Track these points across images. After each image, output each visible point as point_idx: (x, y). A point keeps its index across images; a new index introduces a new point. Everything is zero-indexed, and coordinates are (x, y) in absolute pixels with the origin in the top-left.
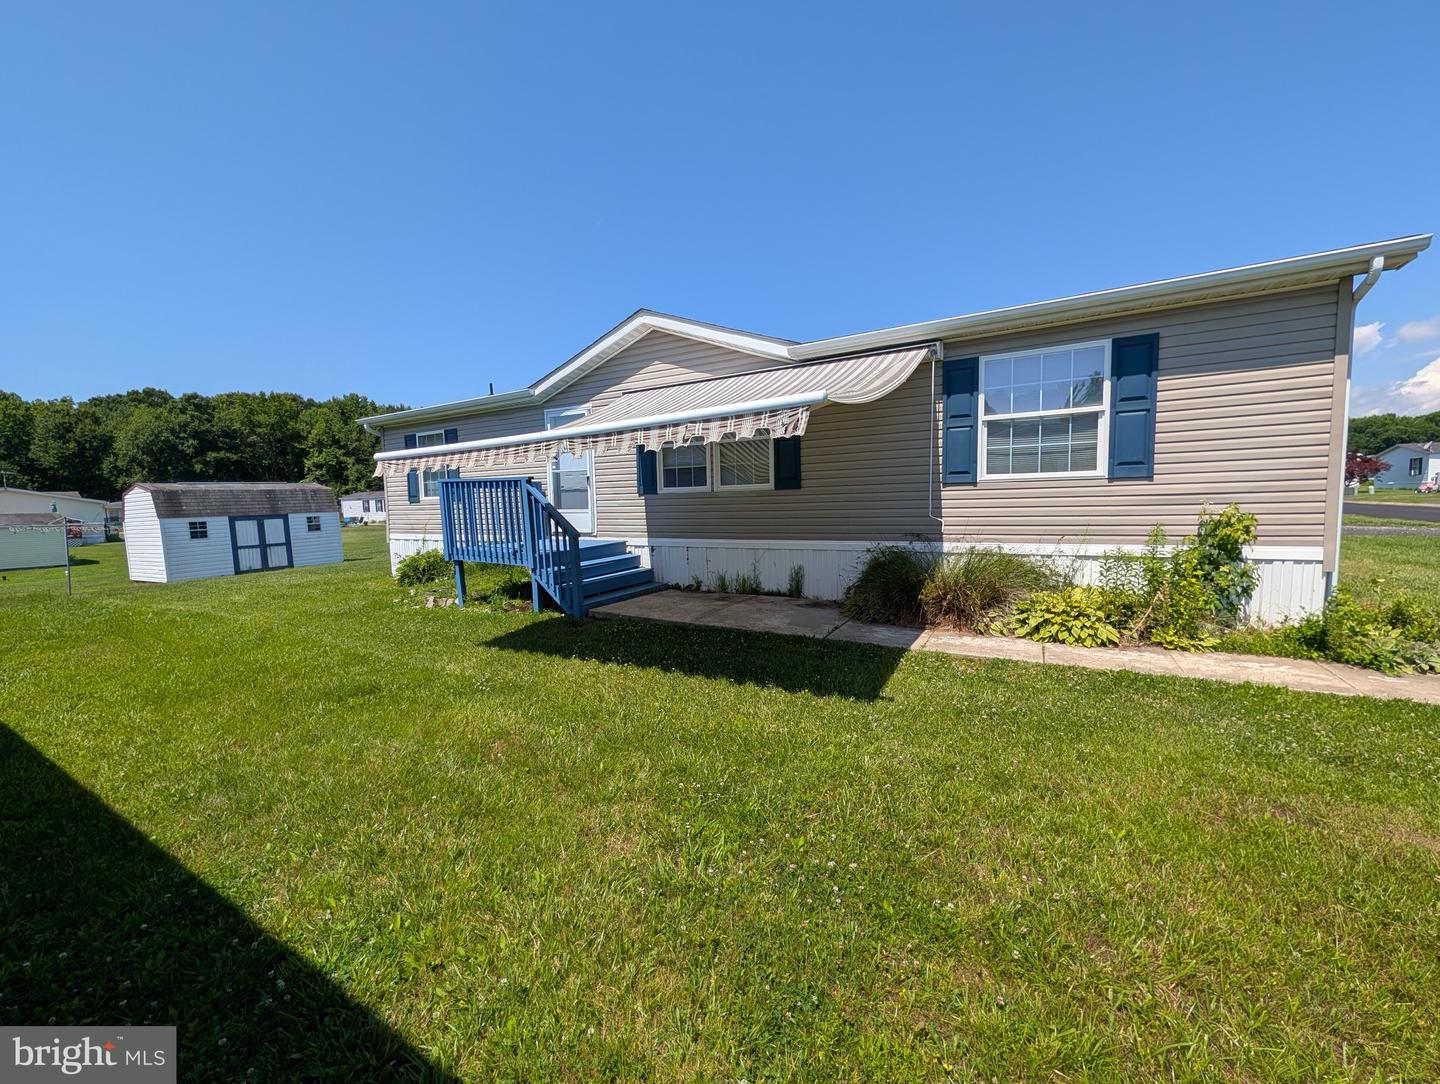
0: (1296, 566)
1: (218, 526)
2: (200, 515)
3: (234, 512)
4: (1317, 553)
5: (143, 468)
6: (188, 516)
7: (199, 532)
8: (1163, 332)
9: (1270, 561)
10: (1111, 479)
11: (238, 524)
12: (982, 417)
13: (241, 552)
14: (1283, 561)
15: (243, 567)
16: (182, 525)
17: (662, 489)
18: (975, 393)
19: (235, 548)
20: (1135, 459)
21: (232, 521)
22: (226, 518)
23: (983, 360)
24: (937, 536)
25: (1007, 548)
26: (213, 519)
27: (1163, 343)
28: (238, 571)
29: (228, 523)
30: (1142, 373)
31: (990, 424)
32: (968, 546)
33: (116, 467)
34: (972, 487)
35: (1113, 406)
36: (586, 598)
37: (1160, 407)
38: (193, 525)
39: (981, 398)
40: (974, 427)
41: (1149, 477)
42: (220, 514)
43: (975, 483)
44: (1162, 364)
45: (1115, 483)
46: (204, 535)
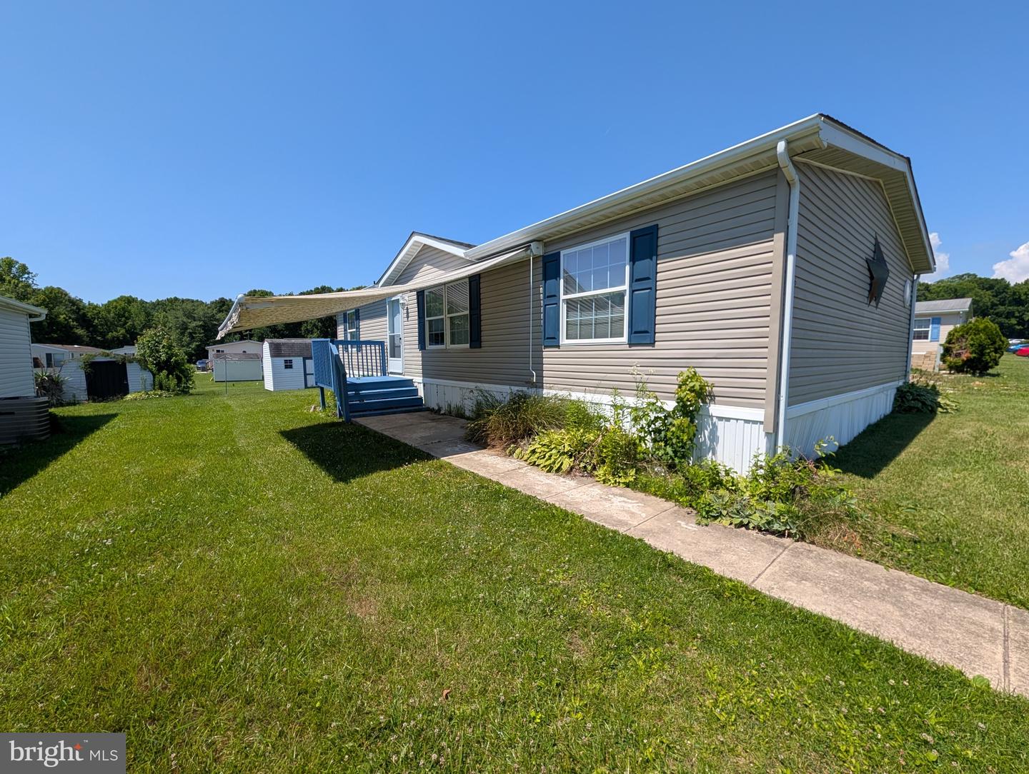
0: (746, 425)
1: (297, 362)
2: (289, 356)
3: (306, 355)
4: (759, 414)
5: (318, 330)
6: (284, 356)
7: (288, 365)
8: (661, 223)
9: (728, 419)
10: (631, 344)
11: (307, 361)
12: (562, 297)
13: (308, 377)
14: (737, 420)
15: (309, 386)
16: (281, 361)
17: (429, 347)
18: (558, 279)
19: (306, 375)
20: (643, 329)
21: (305, 359)
22: (302, 358)
23: (562, 253)
24: (540, 384)
25: (575, 396)
26: (296, 358)
27: (661, 233)
28: (306, 387)
29: (302, 360)
30: (647, 258)
31: (568, 302)
32: (554, 392)
33: (307, 329)
34: (557, 349)
35: (631, 286)
36: (351, 412)
37: (660, 285)
38: (286, 361)
39: (562, 281)
40: (557, 304)
41: (652, 343)
42: (299, 356)
43: (558, 347)
44: (660, 250)
45: (633, 348)
46: (291, 367)
